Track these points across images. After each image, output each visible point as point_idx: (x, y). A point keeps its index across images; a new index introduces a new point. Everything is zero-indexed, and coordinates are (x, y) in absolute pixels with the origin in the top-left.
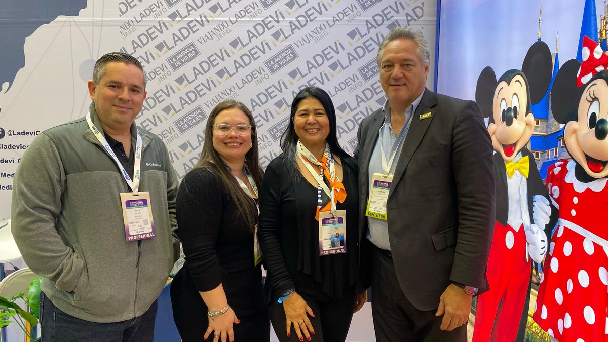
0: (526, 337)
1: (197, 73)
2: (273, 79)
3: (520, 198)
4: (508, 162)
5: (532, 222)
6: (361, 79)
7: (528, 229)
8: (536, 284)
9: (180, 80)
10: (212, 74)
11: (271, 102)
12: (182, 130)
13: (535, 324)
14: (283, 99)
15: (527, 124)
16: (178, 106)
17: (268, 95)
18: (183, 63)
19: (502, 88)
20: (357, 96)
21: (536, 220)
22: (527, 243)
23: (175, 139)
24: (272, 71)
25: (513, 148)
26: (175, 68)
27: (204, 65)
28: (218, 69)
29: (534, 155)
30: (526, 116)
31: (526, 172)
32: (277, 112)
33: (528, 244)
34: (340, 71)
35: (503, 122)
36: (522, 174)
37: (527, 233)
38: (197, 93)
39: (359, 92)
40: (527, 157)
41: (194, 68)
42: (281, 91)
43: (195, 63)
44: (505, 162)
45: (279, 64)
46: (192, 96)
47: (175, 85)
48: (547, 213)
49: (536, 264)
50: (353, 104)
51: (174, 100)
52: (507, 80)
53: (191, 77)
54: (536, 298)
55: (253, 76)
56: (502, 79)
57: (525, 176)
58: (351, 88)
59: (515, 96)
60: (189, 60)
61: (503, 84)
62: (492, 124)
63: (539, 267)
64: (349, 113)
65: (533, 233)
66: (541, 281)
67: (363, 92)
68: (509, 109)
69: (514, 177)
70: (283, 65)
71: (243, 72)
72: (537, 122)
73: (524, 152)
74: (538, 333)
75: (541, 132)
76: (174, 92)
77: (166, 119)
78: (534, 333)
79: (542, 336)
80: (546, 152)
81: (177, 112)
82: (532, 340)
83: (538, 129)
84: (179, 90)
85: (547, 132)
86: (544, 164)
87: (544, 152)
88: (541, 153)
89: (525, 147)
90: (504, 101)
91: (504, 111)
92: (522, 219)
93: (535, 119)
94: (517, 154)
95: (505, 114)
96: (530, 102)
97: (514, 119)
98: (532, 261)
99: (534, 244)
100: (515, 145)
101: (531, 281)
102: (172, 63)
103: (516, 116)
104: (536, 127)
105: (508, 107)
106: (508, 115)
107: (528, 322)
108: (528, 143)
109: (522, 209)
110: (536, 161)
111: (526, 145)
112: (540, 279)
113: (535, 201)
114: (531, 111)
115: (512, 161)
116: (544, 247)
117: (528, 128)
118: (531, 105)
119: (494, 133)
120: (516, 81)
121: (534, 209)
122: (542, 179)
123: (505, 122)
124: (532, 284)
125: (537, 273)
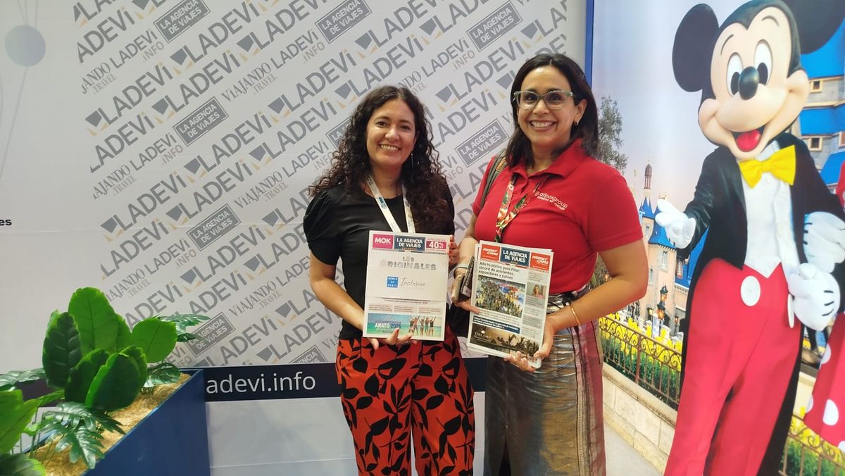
1: (206, 43)
2: (332, 50)
3: (774, 219)
4: (746, 161)
5: (803, 259)
6: (472, 46)
7: (792, 272)
8: (810, 364)
9: (179, 57)
10: (231, 45)
11: (331, 88)
12: (188, 140)
13: (810, 432)
14: (350, 82)
15: (791, 91)
16: (178, 100)
17: (325, 76)
18: (181, 28)
19: (732, 36)
20: (467, 74)
21: (813, 256)
22: (790, 297)
23: (176, 153)
24: (330, 37)
25: (758, 137)
26: (169, 36)
27: (218, 30)
28: (241, 35)
29: (808, 143)
30: (789, 75)
31: (790, 175)
32: (340, 104)
33: (793, 297)
34: (439, 34)
35: (734, 93)
36: (779, 178)
37: (791, 279)
38: (209, 77)
39: (469, 67)
40: (791, 150)
41: (201, 36)
42: (345, 70)
43: (202, 26)
44: (738, 162)
45: (340, 26)
46: (201, 82)
47: (172, 65)
48: (839, 244)
49: (812, 332)
50: (461, 88)
51: (171, 89)
52: (744, 20)
53: (197, 50)
54: (811, 389)
55: (299, 46)
56: (730, 21)
57: (785, 182)
58: (457, 61)
59: (763, 46)
60: (191, 23)
61: (735, 28)
62: (709, 101)
63: (819, 338)
64: (455, 102)
65: (805, 278)
66: (826, 359)
67: (476, 67)
68: (749, 71)
69: (759, 186)
70: (347, 26)
71: (282, 40)
72: (817, 85)
73: (784, 139)
74: (816, 448)
75: (826, 101)
76: (171, 77)
77: (161, 122)
78: (808, 447)
79: (826, 453)
80: (838, 135)
81: (177, 110)
82: (801, 456)
83: (818, 96)
84: (179, 72)
85: (840, 99)
86: (832, 157)
87: (834, 137)
88: (824, 139)
89: (787, 132)
90: (735, 58)
91: (736, 75)
92: (778, 254)
93: (810, 78)
94: (766, 146)
95: (740, 79)
96: (799, 50)
97: (760, 86)
98: (803, 326)
99: (806, 297)
100: (761, 130)
101: (799, 360)
102: (164, 28)
103: (764, 79)
104: (812, 93)
105: (745, 67)
106: (746, 80)
107: (791, 428)
108: (794, 121)
109: (779, 238)
110: (812, 154)
111: (790, 127)
112: (820, 357)
113: (811, 224)
114: (800, 65)
115: (754, 159)
116: (832, 302)
117: (792, 96)
118: (800, 55)
119: (714, 115)
120: (763, 19)
121: (806, 237)
122: (827, 185)
123: (738, 93)
124: (802, 364)
125: (814, 345)
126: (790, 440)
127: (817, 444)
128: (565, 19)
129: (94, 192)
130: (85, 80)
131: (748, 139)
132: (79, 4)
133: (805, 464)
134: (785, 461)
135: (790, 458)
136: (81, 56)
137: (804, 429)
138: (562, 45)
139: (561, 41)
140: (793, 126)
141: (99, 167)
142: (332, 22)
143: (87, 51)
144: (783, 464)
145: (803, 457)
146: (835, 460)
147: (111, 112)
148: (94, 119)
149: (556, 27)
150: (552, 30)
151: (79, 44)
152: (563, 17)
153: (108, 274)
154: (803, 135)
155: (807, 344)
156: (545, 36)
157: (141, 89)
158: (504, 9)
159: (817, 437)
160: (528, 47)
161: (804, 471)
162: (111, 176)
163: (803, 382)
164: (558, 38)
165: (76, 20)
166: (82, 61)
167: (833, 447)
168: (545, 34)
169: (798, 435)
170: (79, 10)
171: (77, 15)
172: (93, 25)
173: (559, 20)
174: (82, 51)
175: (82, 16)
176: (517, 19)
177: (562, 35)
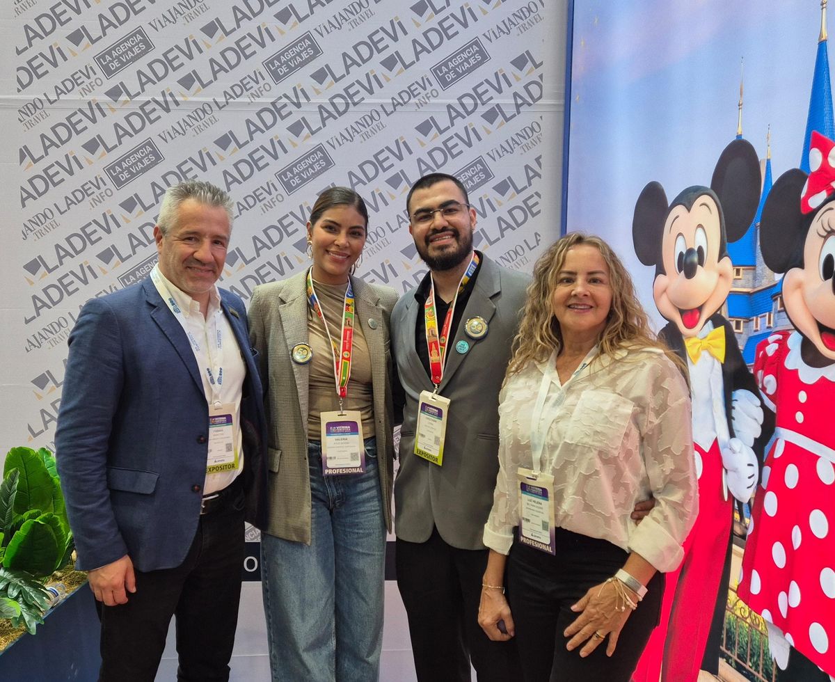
0: (725, 626)
1: (158, 191)
3: (711, 395)
4: (689, 337)
5: (732, 434)
7: (725, 447)
8: (740, 536)
9: (129, 205)
13: (741, 604)
15: (721, 275)
16: (125, 249)
17: (283, 229)
18: (133, 175)
19: (678, 217)
21: (739, 431)
22: (724, 470)
24: (290, 188)
25: (697, 315)
27: (171, 179)
29: (733, 325)
30: (719, 261)
31: (721, 353)
33: (726, 471)
35: (680, 272)
36: (713, 356)
37: (724, 453)
40: (722, 330)
41: (154, 184)
43: (155, 174)
44: (684, 338)
45: (301, 178)
47: (120, 213)
48: (756, 419)
49: (740, 504)
52: (686, 203)
53: (148, 199)
54: (740, 560)
55: (256, 197)
56: (677, 202)
57: (718, 360)
59: (700, 230)
60: (144, 170)
61: (679, 210)
62: (661, 276)
63: (745, 509)
65: (734, 452)
66: (750, 531)
68: (690, 251)
69: (700, 362)
70: (308, 178)
71: (240, 191)
72: (738, 271)
73: (716, 320)
74: (746, 618)
75: (744, 287)
76: (119, 226)
77: (105, 272)
78: (740, 618)
79: (753, 623)
80: (753, 320)
81: (123, 260)
82: (735, 629)
83: (739, 283)
84: (127, 221)
85: (754, 287)
86: (750, 339)
87: (750, 321)
88: (744, 322)
89: (718, 312)
90: (680, 237)
91: (681, 254)
92: (714, 430)
93: (734, 266)
94: (704, 325)
95: (684, 258)
96: (726, 238)
97: (699, 267)
98: (734, 498)
99: (735, 470)
100: (700, 309)
101: (732, 533)
102: (114, 175)
103: (701, 262)
104: (735, 279)
105: (688, 248)
106: (688, 260)
107: (728, 601)
108: (723, 305)
109: (714, 414)
110: (736, 335)
111: (720, 309)
112: (746, 528)
113: (736, 400)
114: (727, 252)
115: (695, 336)
116: (753, 475)
117: (722, 281)
118: (727, 244)
119: (665, 291)
120: (701, 205)
121: (734, 413)
122: (747, 365)
123: (683, 272)
124: (734, 536)
125: (742, 517)
126: (728, 613)
127: (747, 615)
128: (540, 176)
129: (27, 344)
130: (25, 226)
131: (691, 316)
132: (25, 147)
133: (739, 635)
134: (724, 636)
135: (728, 631)
136: (23, 200)
137: (738, 601)
138: (537, 204)
139: (535, 199)
140: (723, 308)
141: (34, 318)
142: (293, 173)
143: (30, 196)
144: (723, 639)
145: (738, 629)
146: (760, 628)
147: (52, 260)
148: (33, 267)
149: (530, 185)
150: (525, 188)
151: (22, 188)
152: (537, 175)
153: (35, 435)
154: (730, 317)
155: (737, 516)
156: (518, 193)
157: (86, 237)
158: (475, 164)
159: (747, 607)
160: (500, 204)
161: (738, 644)
162: (47, 328)
163: (735, 554)
164: (532, 196)
165: (21, 163)
166: (24, 206)
167: (758, 616)
168: (518, 192)
169: (733, 608)
170: (24, 153)
171: (22, 158)
172: (38, 169)
173: (533, 177)
174: (25, 195)
175: (28, 159)
176: (489, 175)
177: (537, 194)
